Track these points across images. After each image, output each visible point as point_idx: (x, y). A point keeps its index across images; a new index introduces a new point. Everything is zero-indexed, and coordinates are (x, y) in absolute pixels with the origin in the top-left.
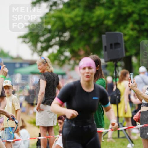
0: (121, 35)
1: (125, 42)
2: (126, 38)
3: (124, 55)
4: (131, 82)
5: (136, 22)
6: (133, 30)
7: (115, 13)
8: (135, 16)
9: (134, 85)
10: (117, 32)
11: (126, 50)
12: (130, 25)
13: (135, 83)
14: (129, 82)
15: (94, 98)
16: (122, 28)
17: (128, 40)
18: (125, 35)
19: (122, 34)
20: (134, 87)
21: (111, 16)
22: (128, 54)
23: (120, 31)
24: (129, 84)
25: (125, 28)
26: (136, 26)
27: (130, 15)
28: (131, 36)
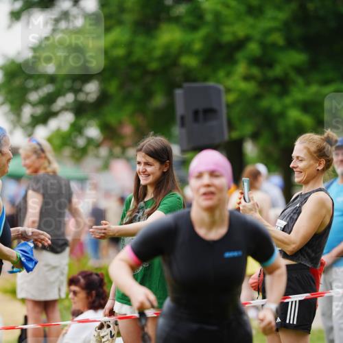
0: (219, 91)
1: (228, 106)
2: (231, 98)
3: (226, 137)
4: (244, 199)
5: (255, 62)
6: (247, 78)
7: (205, 39)
8: (253, 48)
9: (250, 207)
10: (211, 83)
11: (231, 126)
12: (241, 68)
13: (252, 202)
14: (240, 199)
15: (228, 255)
16: (221, 74)
17: (237, 102)
18: (228, 90)
19: (221, 87)
20: (251, 210)
21: (197, 46)
22: (235, 135)
23: (218, 81)
24: (239, 203)
25: (229, 74)
26: (255, 71)
27: (240, 44)
28: (243, 93)
